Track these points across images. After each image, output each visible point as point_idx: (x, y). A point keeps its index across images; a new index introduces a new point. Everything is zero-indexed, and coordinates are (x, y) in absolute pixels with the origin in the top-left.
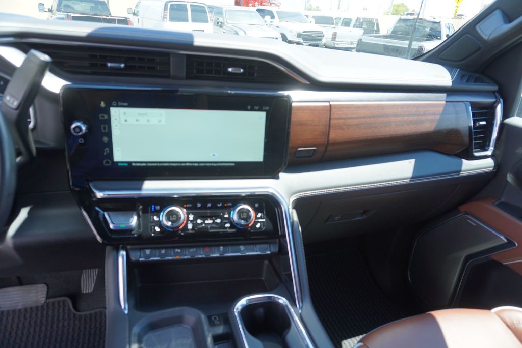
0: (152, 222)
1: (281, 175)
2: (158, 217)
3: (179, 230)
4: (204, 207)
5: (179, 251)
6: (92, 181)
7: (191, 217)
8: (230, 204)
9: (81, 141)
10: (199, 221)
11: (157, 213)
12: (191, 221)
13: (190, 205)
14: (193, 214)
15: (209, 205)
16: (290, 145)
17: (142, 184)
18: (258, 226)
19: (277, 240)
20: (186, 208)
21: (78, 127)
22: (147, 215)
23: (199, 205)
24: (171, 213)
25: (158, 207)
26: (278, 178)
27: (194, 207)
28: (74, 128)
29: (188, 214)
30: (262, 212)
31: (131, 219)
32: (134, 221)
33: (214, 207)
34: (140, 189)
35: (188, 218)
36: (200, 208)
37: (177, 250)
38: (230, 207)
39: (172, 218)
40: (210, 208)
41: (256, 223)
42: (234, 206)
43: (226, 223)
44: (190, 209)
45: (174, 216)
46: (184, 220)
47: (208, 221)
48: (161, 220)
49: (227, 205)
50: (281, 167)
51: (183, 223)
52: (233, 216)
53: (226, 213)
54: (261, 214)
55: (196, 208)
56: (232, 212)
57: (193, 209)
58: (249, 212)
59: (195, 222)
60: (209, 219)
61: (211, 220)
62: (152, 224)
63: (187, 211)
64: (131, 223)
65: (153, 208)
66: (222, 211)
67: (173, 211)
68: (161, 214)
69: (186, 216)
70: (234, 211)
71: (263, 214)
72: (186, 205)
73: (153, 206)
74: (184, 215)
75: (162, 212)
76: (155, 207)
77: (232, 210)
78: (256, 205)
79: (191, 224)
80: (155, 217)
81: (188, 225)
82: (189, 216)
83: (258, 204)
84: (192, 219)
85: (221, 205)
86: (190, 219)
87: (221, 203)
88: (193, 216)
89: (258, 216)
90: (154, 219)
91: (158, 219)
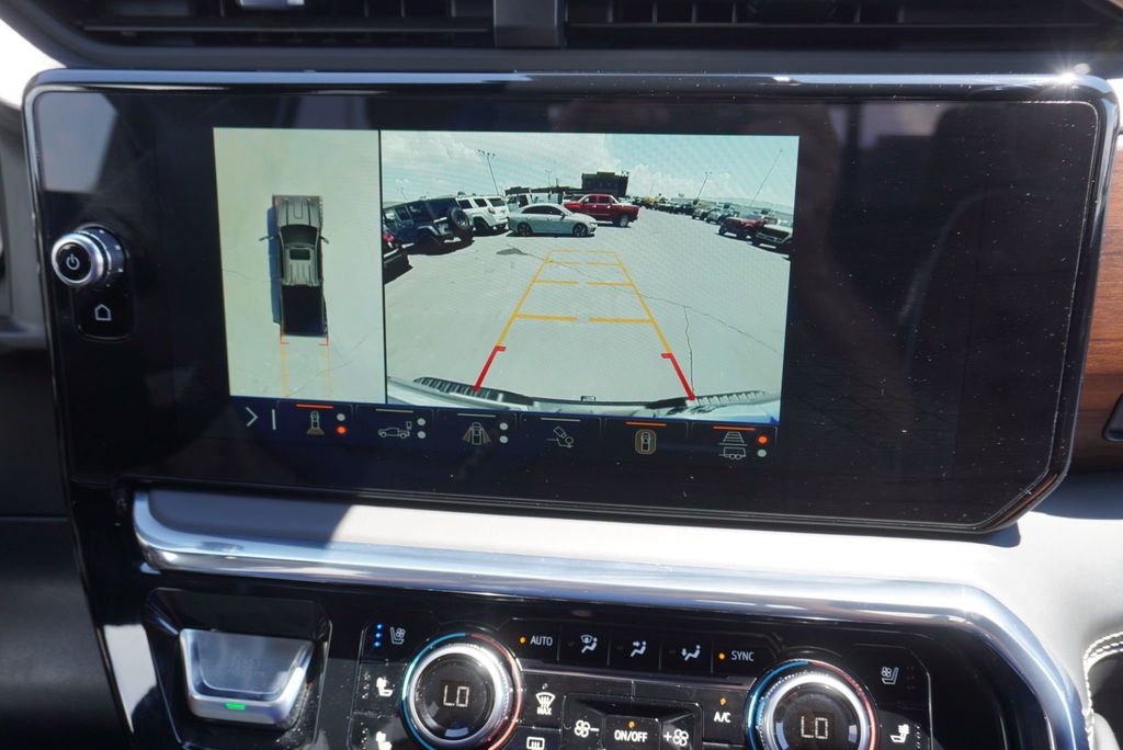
0: (364, 705)
1: (1032, 523)
2: (396, 682)
4: (613, 657)
6: (145, 489)
7: (545, 704)
8: (747, 656)
9: (103, 313)
10: (583, 729)
11: (393, 660)
12: (544, 722)
13: (548, 640)
14: (554, 685)
15: (640, 649)
16: (1091, 363)
20: (525, 653)
21: (77, 250)
22: (347, 663)
23: (590, 644)
24: (451, 673)
25: (399, 634)
26: (1011, 539)
27: (566, 653)
28: (63, 254)
29: (533, 684)
30: (916, 717)
31: (283, 676)
32: (290, 688)
33: (664, 661)
35: (531, 703)
36: (591, 661)
38: (743, 670)
39: (452, 698)
40: (640, 666)
42: (766, 668)
44: (545, 662)
45: (463, 688)
46: (511, 715)
47: (629, 730)
48: (404, 697)
49: (728, 656)
50: (1034, 484)
51: (506, 725)
52: (759, 720)
53: (723, 701)
54: (912, 730)
55: (574, 657)
56: (754, 699)
57: (561, 663)
58: (847, 715)
59: (564, 730)
60: (632, 724)
61: (643, 731)
62: (365, 710)
63: (530, 668)
64: (278, 694)
65: (378, 635)
66: (702, 687)
67: (458, 663)
68: (407, 668)
69: (523, 694)
70: (762, 694)
71: (925, 729)
72: (528, 639)
73: (379, 627)
74: (514, 685)
75: (412, 661)
76: (385, 632)
77: (752, 692)
78: (886, 672)
79: (543, 739)
80: (381, 683)
81: (529, 738)
82: (538, 695)
83: (897, 669)
84: (549, 712)
85: (697, 653)
86: (540, 711)
87: (698, 647)
88: (553, 697)
89: (892, 737)
90: (377, 690)
91: (390, 692)
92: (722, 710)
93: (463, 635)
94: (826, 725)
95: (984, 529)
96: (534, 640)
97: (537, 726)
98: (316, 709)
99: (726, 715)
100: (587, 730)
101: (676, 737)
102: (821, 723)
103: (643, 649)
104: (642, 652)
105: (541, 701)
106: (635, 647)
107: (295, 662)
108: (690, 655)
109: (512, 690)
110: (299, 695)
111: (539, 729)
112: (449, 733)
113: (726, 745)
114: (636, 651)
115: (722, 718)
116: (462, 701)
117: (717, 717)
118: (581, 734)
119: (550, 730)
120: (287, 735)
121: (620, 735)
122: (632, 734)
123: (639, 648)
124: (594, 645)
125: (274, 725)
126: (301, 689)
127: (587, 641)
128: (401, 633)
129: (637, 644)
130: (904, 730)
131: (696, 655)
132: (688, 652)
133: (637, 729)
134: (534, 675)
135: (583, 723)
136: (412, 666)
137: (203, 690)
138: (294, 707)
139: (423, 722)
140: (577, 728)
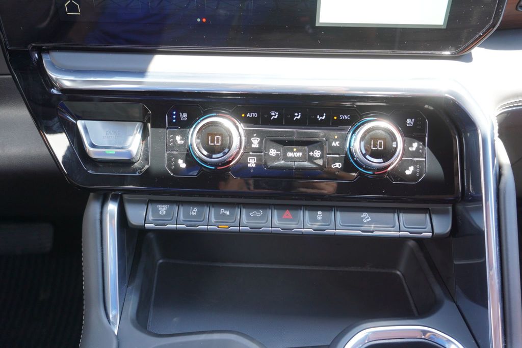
0: (171, 148)
2: (185, 137)
3: (228, 169)
4: (286, 120)
5: (228, 213)
6: (47, 51)
7: (255, 143)
8: (347, 117)
10: (273, 152)
11: (183, 128)
12: (256, 151)
13: (255, 115)
14: (260, 134)
17: (148, 62)
18: (409, 171)
19: (450, 208)
20: (246, 121)
22: (161, 130)
23: (275, 115)
24: (211, 130)
26: (469, 59)
27: (264, 120)
29: (249, 135)
30: (421, 139)
31: (130, 138)
32: (135, 144)
33: (309, 121)
34: (142, 73)
35: (249, 142)
36: (276, 123)
37: (222, 211)
38: (345, 123)
39: (213, 141)
40: (298, 124)
41: (403, 165)
43: (335, 160)
44: (254, 124)
45: (218, 137)
46: (240, 148)
47: (294, 152)
48: (189, 144)
49: (338, 117)
50: (484, 30)
51: (238, 153)
52: (352, 144)
53: (336, 137)
54: (419, 145)
55: (267, 122)
56: (350, 136)
57: (261, 124)
58: (392, 139)
59: (265, 153)
60: (295, 150)
61: (300, 152)
62: (172, 151)
63: (248, 127)
64: (129, 146)
65: (174, 117)
66: (326, 132)
67: (215, 125)
68: (189, 130)
69: (245, 139)
70: (354, 133)
71: (424, 144)
72: (246, 115)
73: (174, 113)
74: (240, 136)
75: (192, 127)
76: (178, 115)
77: (349, 132)
78: (409, 121)
79: (255, 158)
80: (178, 138)
81: (249, 158)
82: (252, 139)
83: (413, 119)
84: (257, 146)
85: (324, 117)
86: (253, 146)
87: (325, 114)
88: (259, 139)
89: (410, 149)
90: (176, 141)
91: (183, 142)
92: (336, 140)
93: (215, 114)
94: (383, 143)
95: (458, 53)
96: (248, 115)
97: (253, 152)
98: (148, 152)
99: (337, 143)
100: (275, 153)
101: (315, 153)
102: (380, 143)
103: (300, 116)
104: (299, 117)
105: (253, 141)
106: (296, 116)
107: (135, 131)
108: (321, 118)
109: (239, 137)
110: (139, 147)
111: (253, 154)
112: (214, 156)
113: (337, 156)
114: (296, 117)
115: (336, 144)
116: (218, 142)
117: (334, 144)
118: (272, 155)
119: (258, 154)
120: (136, 164)
121: (290, 154)
122: (295, 154)
123: (298, 116)
124: (277, 116)
125: (129, 160)
126: (140, 143)
127: (273, 114)
128: (185, 115)
129: (296, 114)
130: (415, 145)
131: (324, 118)
132: (320, 117)
133: (297, 151)
134: (249, 130)
135: (273, 150)
136: (192, 129)
137: (93, 146)
138: (138, 152)
139: (200, 153)
140: (271, 152)
